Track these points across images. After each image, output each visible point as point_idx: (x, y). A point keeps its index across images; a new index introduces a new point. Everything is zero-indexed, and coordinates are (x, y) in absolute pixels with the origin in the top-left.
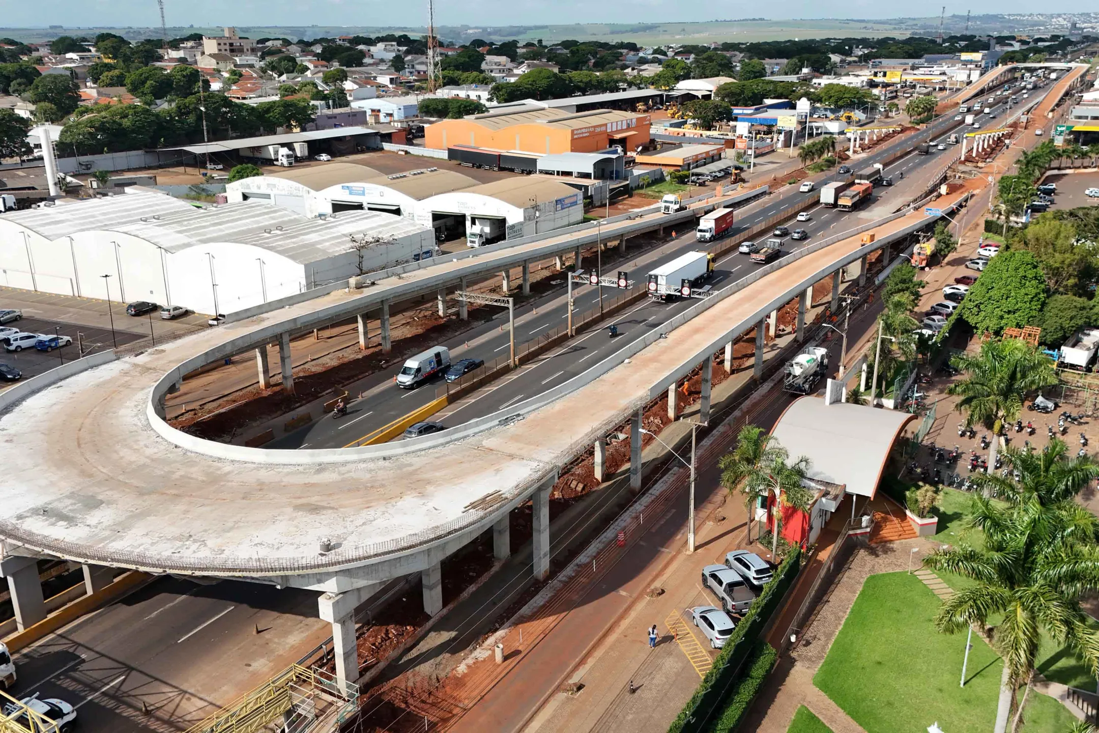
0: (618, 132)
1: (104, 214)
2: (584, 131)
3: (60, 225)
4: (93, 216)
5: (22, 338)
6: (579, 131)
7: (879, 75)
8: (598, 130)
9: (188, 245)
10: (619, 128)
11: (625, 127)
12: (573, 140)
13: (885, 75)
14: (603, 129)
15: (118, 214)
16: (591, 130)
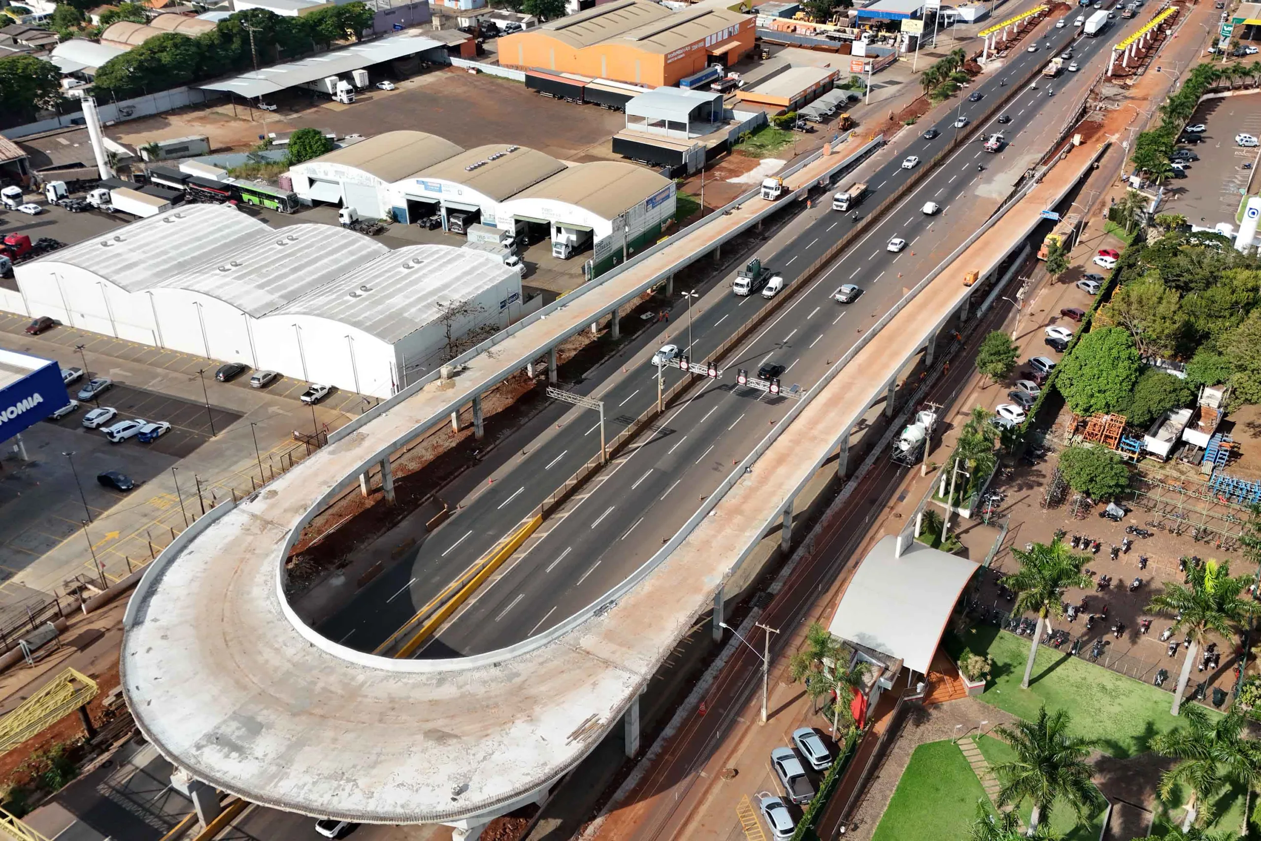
0: (719, 45)
2: (678, 52)
5: (124, 430)
6: (674, 55)
8: (695, 47)
10: (720, 39)
11: (726, 36)
12: (667, 65)
14: (701, 44)
16: (688, 49)
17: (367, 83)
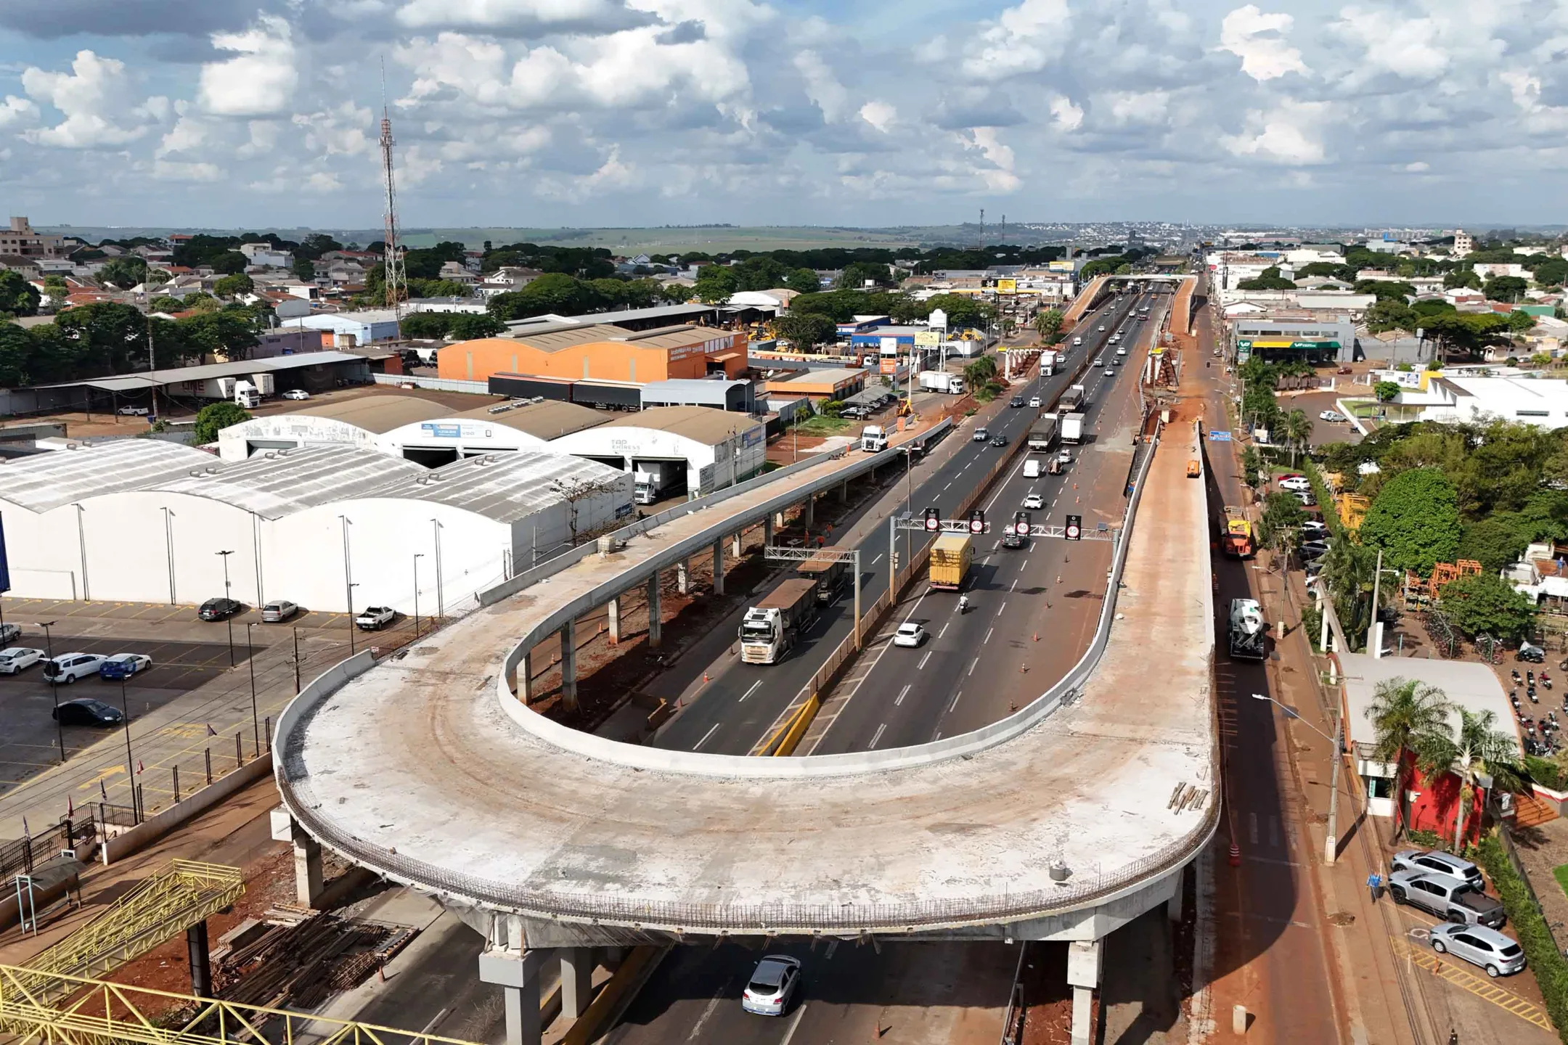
0: (720, 352)
1: (96, 471)
2: (681, 351)
3: (40, 490)
4: (83, 475)
5: (76, 662)
6: (676, 352)
7: (988, 284)
8: (696, 350)
9: (287, 509)
10: (717, 349)
11: (722, 347)
12: (670, 363)
13: (996, 285)
14: (700, 348)
15: (119, 472)
16: (689, 349)
17: (272, 390)
